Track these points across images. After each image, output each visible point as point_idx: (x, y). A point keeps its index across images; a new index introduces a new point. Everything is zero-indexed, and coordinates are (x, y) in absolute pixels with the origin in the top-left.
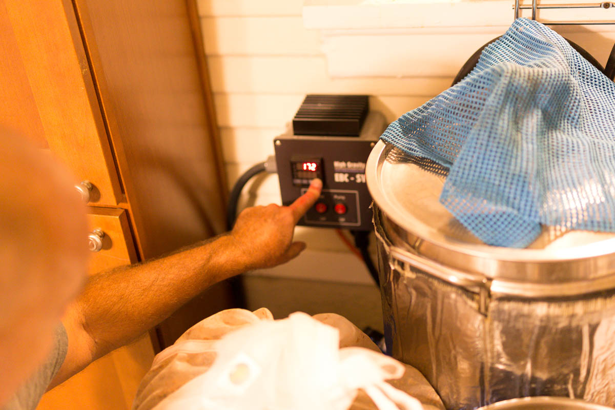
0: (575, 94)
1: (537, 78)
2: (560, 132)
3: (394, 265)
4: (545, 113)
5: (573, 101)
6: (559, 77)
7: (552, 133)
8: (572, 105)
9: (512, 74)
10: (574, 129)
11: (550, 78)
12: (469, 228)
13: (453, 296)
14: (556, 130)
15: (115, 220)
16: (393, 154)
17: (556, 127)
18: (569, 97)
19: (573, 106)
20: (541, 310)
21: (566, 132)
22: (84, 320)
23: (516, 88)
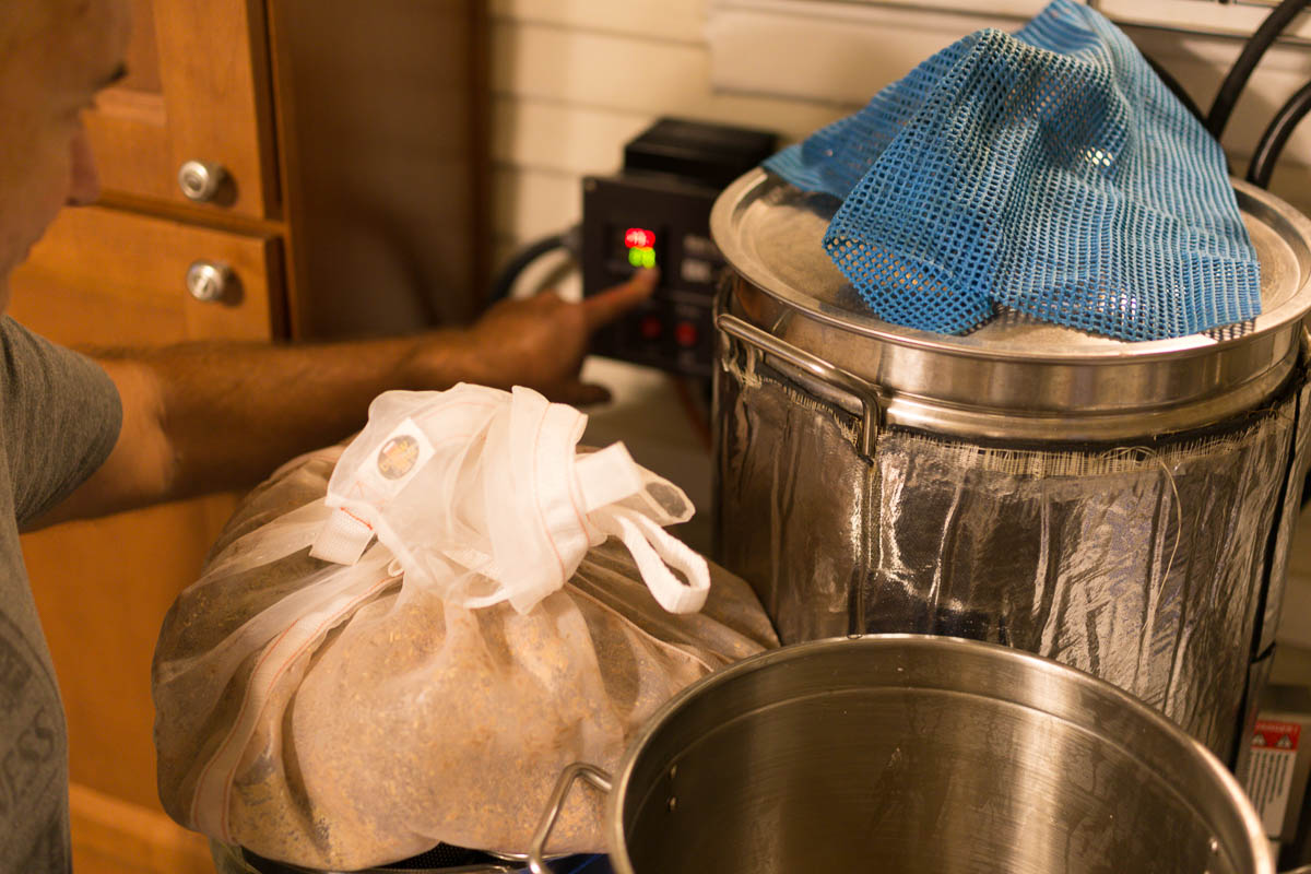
0: (1117, 119)
1: (1042, 64)
2: (1072, 175)
3: (728, 363)
4: (1047, 130)
5: (1110, 130)
6: (1086, 75)
7: (1056, 171)
8: (1107, 136)
9: (992, 43)
10: (1103, 180)
11: (1069, 70)
12: (867, 298)
13: (819, 420)
14: (1066, 169)
15: (256, 248)
16: (777, 194)
17: (1068, 164)
18: (1105, 120)
19: (1111, 138)
20: (968, 457)
21: (1086, 178)
22: (163, 410)
23: (997, 68)
